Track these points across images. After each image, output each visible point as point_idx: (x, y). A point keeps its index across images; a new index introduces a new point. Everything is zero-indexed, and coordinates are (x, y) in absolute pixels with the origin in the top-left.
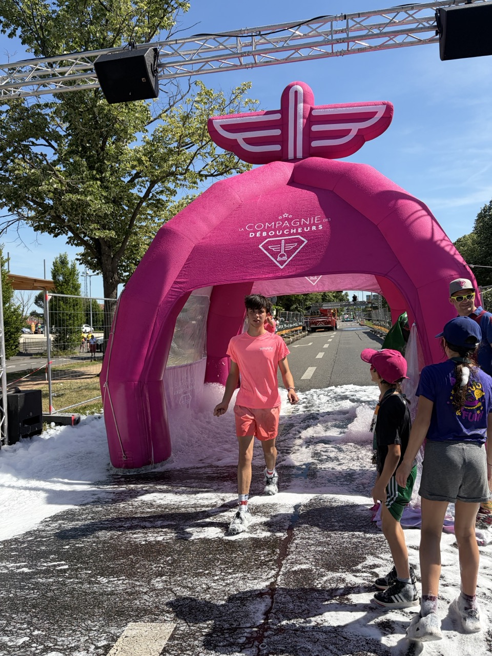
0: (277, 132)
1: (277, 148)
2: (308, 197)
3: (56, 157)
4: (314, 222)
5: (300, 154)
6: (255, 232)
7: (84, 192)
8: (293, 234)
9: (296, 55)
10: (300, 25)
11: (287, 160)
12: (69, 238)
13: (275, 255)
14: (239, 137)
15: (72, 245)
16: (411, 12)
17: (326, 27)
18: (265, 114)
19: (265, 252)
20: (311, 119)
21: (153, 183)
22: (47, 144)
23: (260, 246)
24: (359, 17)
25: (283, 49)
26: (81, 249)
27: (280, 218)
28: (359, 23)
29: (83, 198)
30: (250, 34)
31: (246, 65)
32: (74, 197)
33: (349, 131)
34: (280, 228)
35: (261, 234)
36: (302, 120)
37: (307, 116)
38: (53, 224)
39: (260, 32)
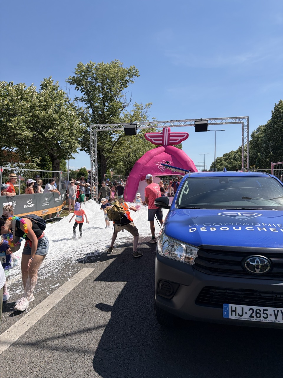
0: (161, 138)
1: (161, 142)
2: (169, 156)
5: (167, 144)
6: (157, 164)
11: (164, 145)
13: (161, 169)
18: (159, 134)
20: (170, 136)
23: (158, 167)
33: (178, 139)
36: (167, 136)
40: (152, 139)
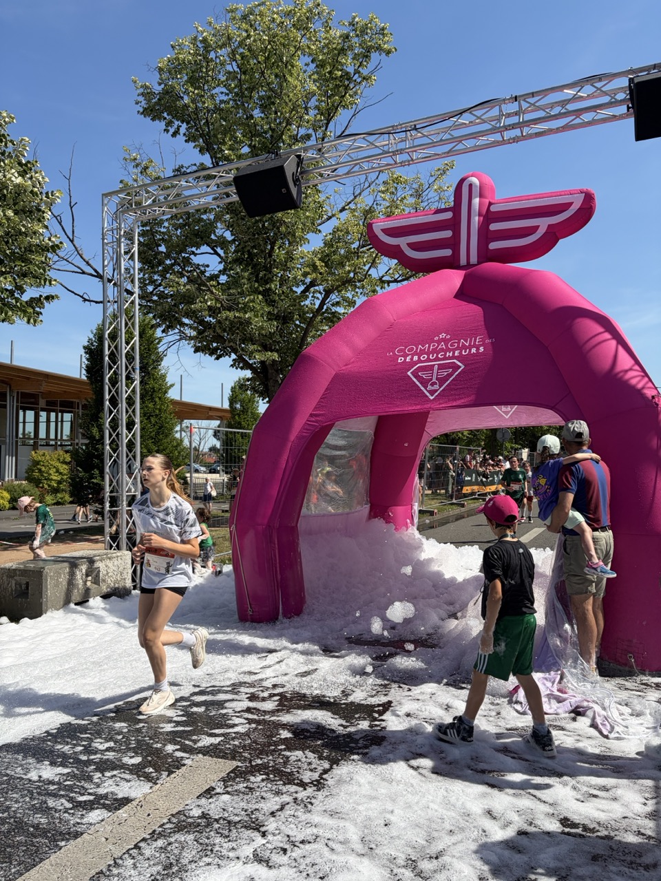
0: (447, 234)
1: (447, 252)
2: (473, 311)
3: (221, 267)
4: (475, 343)
5: (474, 260)
6: (405, 356)
7: (243, 308)
8: (450, 358)
9: (460, 147)
10: (461, 113)
11: (458, 267)
12: (234, 360)
13: (425, 383)
14: (402, 242)
15: (237, 368)
16: (599, 85)
17: (495, 112)
18: (435, 213)
19: (414, 380)
20: (489, 216)
21: (328, 293)
22: (212, 252)
23: (409, 373)
24: (533, 96)
25: (442, 142)
26: (248, 374)
27: (436, 338)
28: (533, 104)
29: (242, 315)
30: (404, 129)
31: (401, 163)
32: (231, 315)
33: (534, 229)
34: (435, 351)
35: (412, 359)
36: (477, 218)
37: (484, 212)
38: (215, 345)
39: (415, 126)
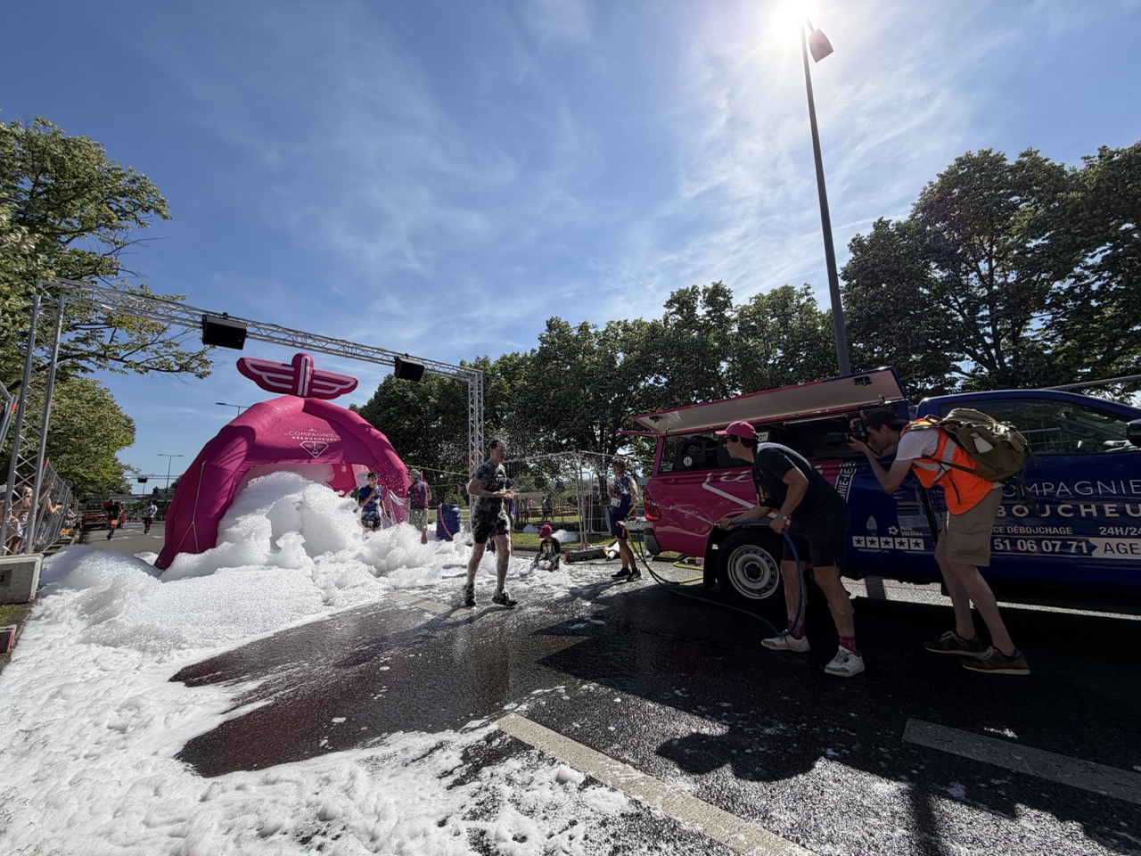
0: (291, 378)
1: (290, 387)
2: (320, 421)
6: (295, 436)
8: (321, 441)
11: (298, 396)
13: (310, 450)
18: (281, 365)
19: (305, 449)
23: (301, 445)
24: (358, 346)
27: (310, 431)
33: (334, 388)
34: (311, 436)
35: (300, 439)
36: (309, 376)
37: (312, 374)
40: (264, 375)
